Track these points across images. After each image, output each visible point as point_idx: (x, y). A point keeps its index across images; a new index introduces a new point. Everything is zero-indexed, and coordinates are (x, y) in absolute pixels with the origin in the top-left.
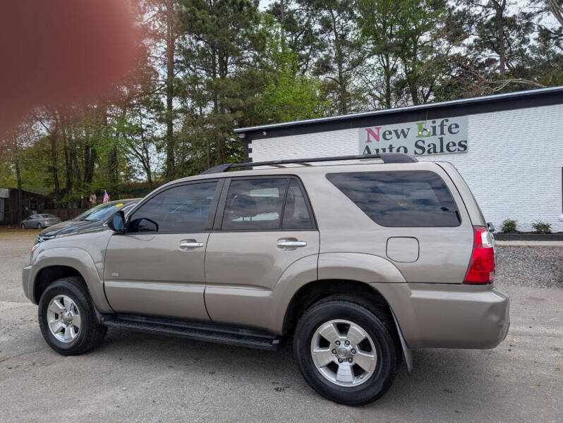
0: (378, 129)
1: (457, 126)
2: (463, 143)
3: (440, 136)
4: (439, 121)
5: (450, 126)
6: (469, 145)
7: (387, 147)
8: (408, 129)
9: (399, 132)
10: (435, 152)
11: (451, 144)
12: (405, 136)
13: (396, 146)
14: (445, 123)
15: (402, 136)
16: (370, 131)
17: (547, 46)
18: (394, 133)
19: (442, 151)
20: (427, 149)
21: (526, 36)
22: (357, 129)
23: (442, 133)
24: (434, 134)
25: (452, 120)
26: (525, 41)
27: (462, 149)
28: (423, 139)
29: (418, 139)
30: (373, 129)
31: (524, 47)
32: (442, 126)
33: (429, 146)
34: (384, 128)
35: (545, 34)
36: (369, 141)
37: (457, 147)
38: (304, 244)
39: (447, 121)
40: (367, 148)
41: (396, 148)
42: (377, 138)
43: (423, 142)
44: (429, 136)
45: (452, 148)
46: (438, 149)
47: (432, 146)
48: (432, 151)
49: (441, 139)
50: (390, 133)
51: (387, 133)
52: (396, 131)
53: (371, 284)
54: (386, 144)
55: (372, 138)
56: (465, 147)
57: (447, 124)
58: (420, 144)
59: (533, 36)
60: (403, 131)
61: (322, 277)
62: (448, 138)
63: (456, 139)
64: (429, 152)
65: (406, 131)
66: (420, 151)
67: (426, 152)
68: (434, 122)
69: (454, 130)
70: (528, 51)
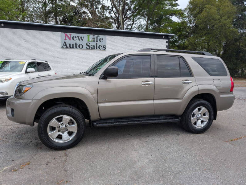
0: (70, 35)
1: (102, 39)
2: (104, 46)
3: (97, 42)
4: (96, 36)
5: (100, 39)
6: (107, 47)
7: (74, 43)
8: (84, 37)
9: (80, 38)
10: (94, 48)
11: (100, 46)
12: (82, 40)
13: (78, 44)
14: (98, 37)
15: (81, 40)
16: (66, 35)
17: (103, 12)
18: (77, 37)
19: (97, 48)
20: (91, 47)
21: (98, 6)
22: (60, 33)
23: (97, 41)
24: (94, 41)
25: (101, 36)
26: (97, 8)
27: (104, 49)
28: (89, 42)
29: (88, 42)
30: (68, 34)
31: (97, 10)
32: (97, 38)
33: (92, 46)
34: (73, 35)
35: (104, 7)
36: (66, 39)
37: (102, 48)
38: (191, 82)
39: (99, 36)
40: (65, 43)
41: (78, 45)
42: (70, 39)
43: (90, 43)
44: (92, 41)
45: (101, 48)
46: (95, 48)
47: (93, 46)
48: (93, 48)
49: (97, 43)
50: (76, 37)
51: (74, 37)
52: (78, 37)
53: (213, 94)
54: (74, 42)
55: (67, 38)
56: (105, 48)
57: (99, 38)
58: (88, 44)
59: (100, 6)
60: (81, 37)
61: (200, 93)
62: (99, 44)
63: (102, 44)
64: (92, 48)
65: (83, 38)
66: (88, 47)
67: (91, 48)
68: (94, 36)
69: (101, 41)
70: (97, 12)
